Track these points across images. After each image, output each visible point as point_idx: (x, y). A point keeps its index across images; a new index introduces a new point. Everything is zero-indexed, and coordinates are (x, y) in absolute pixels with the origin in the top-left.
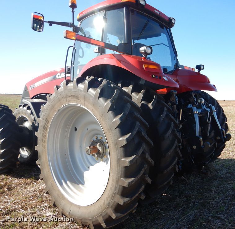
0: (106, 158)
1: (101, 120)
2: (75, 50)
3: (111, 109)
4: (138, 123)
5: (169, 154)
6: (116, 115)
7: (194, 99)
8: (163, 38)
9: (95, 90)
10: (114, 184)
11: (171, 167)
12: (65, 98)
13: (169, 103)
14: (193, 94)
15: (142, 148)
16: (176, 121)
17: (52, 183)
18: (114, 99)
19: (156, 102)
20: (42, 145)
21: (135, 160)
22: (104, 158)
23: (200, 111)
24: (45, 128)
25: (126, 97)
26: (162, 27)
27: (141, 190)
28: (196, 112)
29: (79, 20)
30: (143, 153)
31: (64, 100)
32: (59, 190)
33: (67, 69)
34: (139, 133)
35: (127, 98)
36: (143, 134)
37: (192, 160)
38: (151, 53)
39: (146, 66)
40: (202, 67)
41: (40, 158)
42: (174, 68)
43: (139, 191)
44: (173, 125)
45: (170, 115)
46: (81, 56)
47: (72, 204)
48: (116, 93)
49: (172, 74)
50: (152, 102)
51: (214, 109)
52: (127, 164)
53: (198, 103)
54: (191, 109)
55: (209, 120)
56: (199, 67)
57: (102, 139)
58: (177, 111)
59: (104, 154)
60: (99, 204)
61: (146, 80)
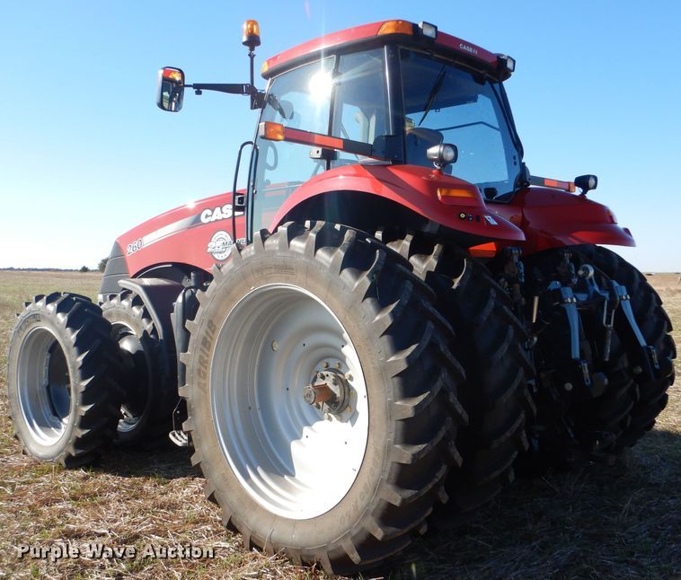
0: (351, 414)
1: (348, 318)
2: (257, 150)
3: (370, 293)
4: (430, 325)
5: (505, 401)
6: (381, 306)
7: (569, 268)
8: (484, 107)
9: (331, 253)
10: (379, 461)
11: (508, 434)
12: (258, 271)
13: (503, 280)
14: (567, 256)
15: (440, 379)
16: (520, 324)
17: (224, 471)
18: (374, 271)
19: (469, 276)
20: (199, 383)
21: (426, 404)
22: (346, 414)
23: (583, 297)
24: (206, 343)
25: (400, 266)
26: (480, 80)
27: (440, 475)
28: (571, 299)
29: (266, 76)
30: (443, 392)
31: (256, 275)
32: (242, 489)
33: (237, 201)
34: (433, 346)
35: (404, 269)
36: (442, 349)
37: (570, 431)
38: (455, 159)
39: (444, 192)
40: (592, 182)
41: (191, 415)
42: (516, 186)
43: (434, 476)
44: (511, 331)
45: (505, 307)
46: (272, 164)
47: (275, 517)
48: (379, 258)
49: (509, 204)
50: (460, 278)
51: (625, 293)
52: (410, 413)
53: (579, 276)
54: (558, 291)
55: (608, 322)
56: (584, 182)
57: (339, 367)
58: (523, 299)
59: (345, 404)
60: (342, 511)
61: (441, 225)
